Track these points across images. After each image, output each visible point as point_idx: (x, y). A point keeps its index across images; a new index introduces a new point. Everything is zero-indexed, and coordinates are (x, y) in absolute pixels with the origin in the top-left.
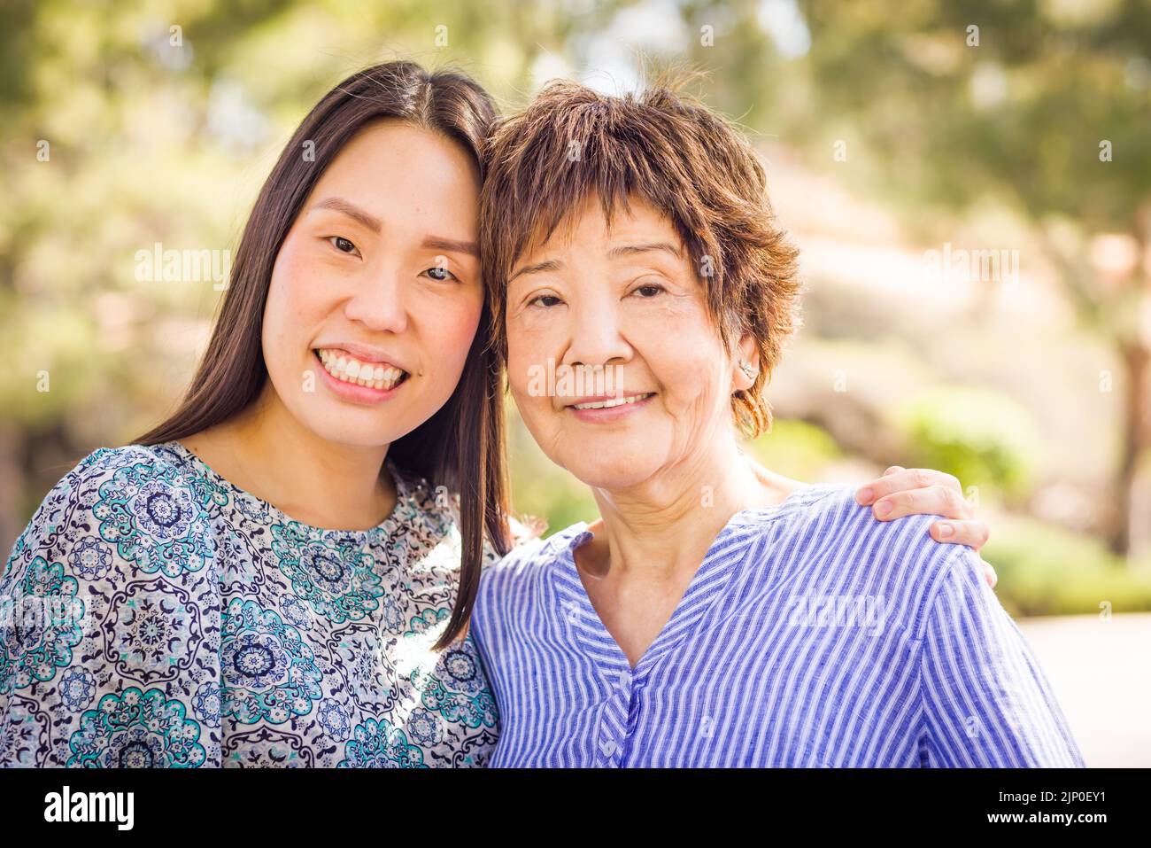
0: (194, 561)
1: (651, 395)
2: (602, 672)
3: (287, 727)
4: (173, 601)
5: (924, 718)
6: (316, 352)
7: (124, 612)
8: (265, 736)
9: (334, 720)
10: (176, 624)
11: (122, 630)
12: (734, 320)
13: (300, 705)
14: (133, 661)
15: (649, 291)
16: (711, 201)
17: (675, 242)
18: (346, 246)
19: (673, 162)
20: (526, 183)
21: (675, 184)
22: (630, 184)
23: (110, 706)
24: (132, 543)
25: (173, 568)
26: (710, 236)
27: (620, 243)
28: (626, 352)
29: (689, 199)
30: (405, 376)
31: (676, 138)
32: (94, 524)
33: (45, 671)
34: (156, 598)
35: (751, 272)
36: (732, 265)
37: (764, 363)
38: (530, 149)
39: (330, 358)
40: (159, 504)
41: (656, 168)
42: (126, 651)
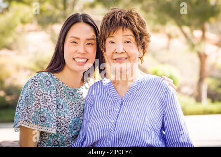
0: (52, 91)
1: (126, 58)
2: (116, 100)
3: (63, 118)
4: (48, 96)
5: (164, 111)
6: (74, 59)
7: (41, 97)
8: (60, 118)
9: (70, 117)
10: (49, 100)
11: (41, 100)
12: (140, 47)
13: (66, 115)
14: (42, 105)
15: (128, 42)
16: (138, 29)
17: (133, 35)
18: (75, 43)
19: (133, 23)
20: (110, 25)
21: (133, 26)
22: (127, 26)
23: (39, 111)
24: (43, 87)
25: (49, 92)
26: (138, 35)
27: (124, 34)
28: (124, 52)
29: (135, 29)
30: (88, 60)
31: (133, 18)
32: (38, 84)
33: (29, 106)
34: (46, 96)
35: (144, 40)
36: (141, 39)
37: (144, 53)
38: (111, 19)
39: (76, 60)
40: (48, 82)
41: (130, 24)
42: (41, 103)
